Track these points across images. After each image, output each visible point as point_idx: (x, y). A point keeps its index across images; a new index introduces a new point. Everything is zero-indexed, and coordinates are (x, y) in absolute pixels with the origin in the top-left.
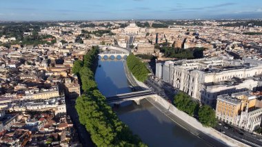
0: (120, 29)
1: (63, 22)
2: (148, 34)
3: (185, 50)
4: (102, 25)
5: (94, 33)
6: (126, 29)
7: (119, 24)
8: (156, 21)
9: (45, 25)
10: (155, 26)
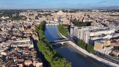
0: (55, 13)
1: (29, 10)
2: (67, 15)
3: (83, 23)
4: (47, 11)
5: (44, 15)
6: (58, 13)
7: (55, 11)
8: (71, 9)
9: (21, 11)
10: (70, 12)
